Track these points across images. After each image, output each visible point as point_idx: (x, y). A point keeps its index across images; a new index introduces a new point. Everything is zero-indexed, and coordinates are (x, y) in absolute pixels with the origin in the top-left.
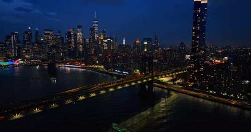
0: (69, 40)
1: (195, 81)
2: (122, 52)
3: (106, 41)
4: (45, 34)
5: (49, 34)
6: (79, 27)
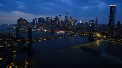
0: (56, 21)
1: (110, 36)
2: (80, 26)
3: (73, 21)
4: (46, 19)
5: (48, 19)
6: (60, 15)
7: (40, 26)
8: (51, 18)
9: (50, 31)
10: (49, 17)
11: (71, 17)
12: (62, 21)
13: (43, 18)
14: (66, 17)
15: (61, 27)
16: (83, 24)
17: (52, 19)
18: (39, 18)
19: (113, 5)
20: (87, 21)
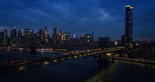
0: (40, 35)
3: (65, 35)
4: (25, 32)
5: (27, 32)
6: (46, 28)
7: (14, 42)
8: (33, 31)
9: (29, 50)
10: (29, 30)
11: (61, 31)
12: (49, 36)
13: (19, 31)
14: (55, 29)
15: (47, 44)
16: (77, 39)
17: (33, 33)
18: (13, 31)
19: (129, 6)
20: (83, 35)
